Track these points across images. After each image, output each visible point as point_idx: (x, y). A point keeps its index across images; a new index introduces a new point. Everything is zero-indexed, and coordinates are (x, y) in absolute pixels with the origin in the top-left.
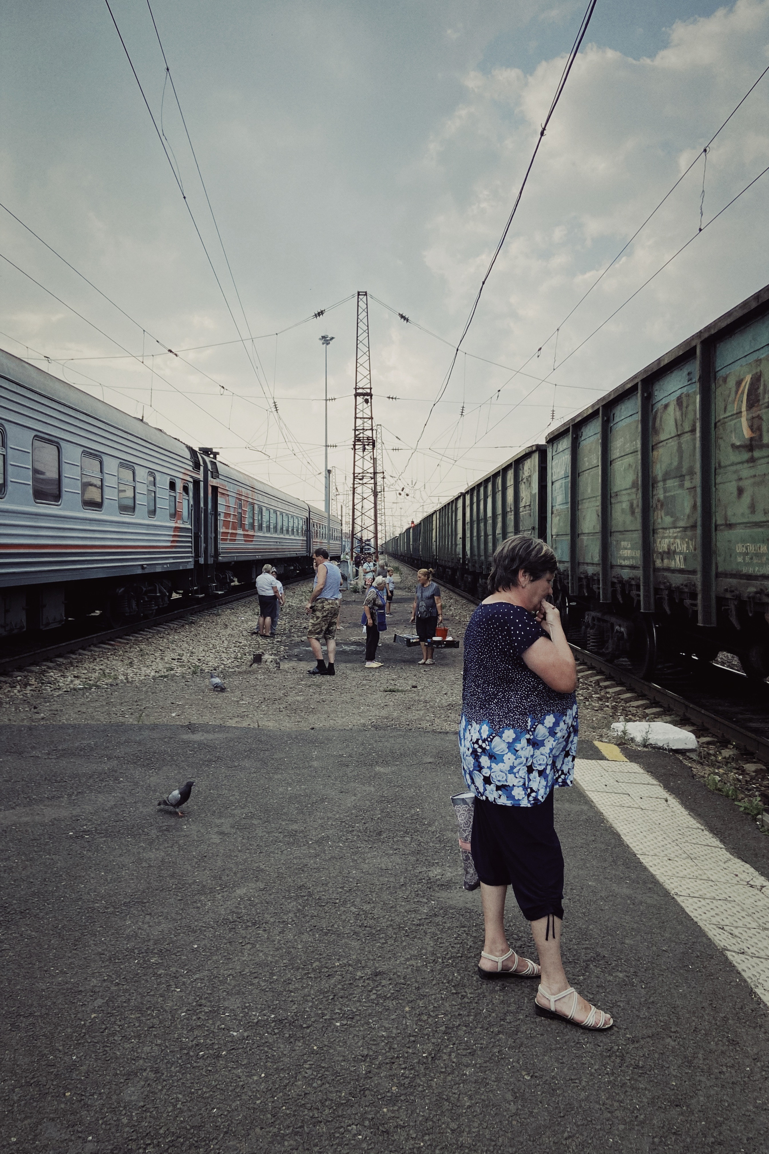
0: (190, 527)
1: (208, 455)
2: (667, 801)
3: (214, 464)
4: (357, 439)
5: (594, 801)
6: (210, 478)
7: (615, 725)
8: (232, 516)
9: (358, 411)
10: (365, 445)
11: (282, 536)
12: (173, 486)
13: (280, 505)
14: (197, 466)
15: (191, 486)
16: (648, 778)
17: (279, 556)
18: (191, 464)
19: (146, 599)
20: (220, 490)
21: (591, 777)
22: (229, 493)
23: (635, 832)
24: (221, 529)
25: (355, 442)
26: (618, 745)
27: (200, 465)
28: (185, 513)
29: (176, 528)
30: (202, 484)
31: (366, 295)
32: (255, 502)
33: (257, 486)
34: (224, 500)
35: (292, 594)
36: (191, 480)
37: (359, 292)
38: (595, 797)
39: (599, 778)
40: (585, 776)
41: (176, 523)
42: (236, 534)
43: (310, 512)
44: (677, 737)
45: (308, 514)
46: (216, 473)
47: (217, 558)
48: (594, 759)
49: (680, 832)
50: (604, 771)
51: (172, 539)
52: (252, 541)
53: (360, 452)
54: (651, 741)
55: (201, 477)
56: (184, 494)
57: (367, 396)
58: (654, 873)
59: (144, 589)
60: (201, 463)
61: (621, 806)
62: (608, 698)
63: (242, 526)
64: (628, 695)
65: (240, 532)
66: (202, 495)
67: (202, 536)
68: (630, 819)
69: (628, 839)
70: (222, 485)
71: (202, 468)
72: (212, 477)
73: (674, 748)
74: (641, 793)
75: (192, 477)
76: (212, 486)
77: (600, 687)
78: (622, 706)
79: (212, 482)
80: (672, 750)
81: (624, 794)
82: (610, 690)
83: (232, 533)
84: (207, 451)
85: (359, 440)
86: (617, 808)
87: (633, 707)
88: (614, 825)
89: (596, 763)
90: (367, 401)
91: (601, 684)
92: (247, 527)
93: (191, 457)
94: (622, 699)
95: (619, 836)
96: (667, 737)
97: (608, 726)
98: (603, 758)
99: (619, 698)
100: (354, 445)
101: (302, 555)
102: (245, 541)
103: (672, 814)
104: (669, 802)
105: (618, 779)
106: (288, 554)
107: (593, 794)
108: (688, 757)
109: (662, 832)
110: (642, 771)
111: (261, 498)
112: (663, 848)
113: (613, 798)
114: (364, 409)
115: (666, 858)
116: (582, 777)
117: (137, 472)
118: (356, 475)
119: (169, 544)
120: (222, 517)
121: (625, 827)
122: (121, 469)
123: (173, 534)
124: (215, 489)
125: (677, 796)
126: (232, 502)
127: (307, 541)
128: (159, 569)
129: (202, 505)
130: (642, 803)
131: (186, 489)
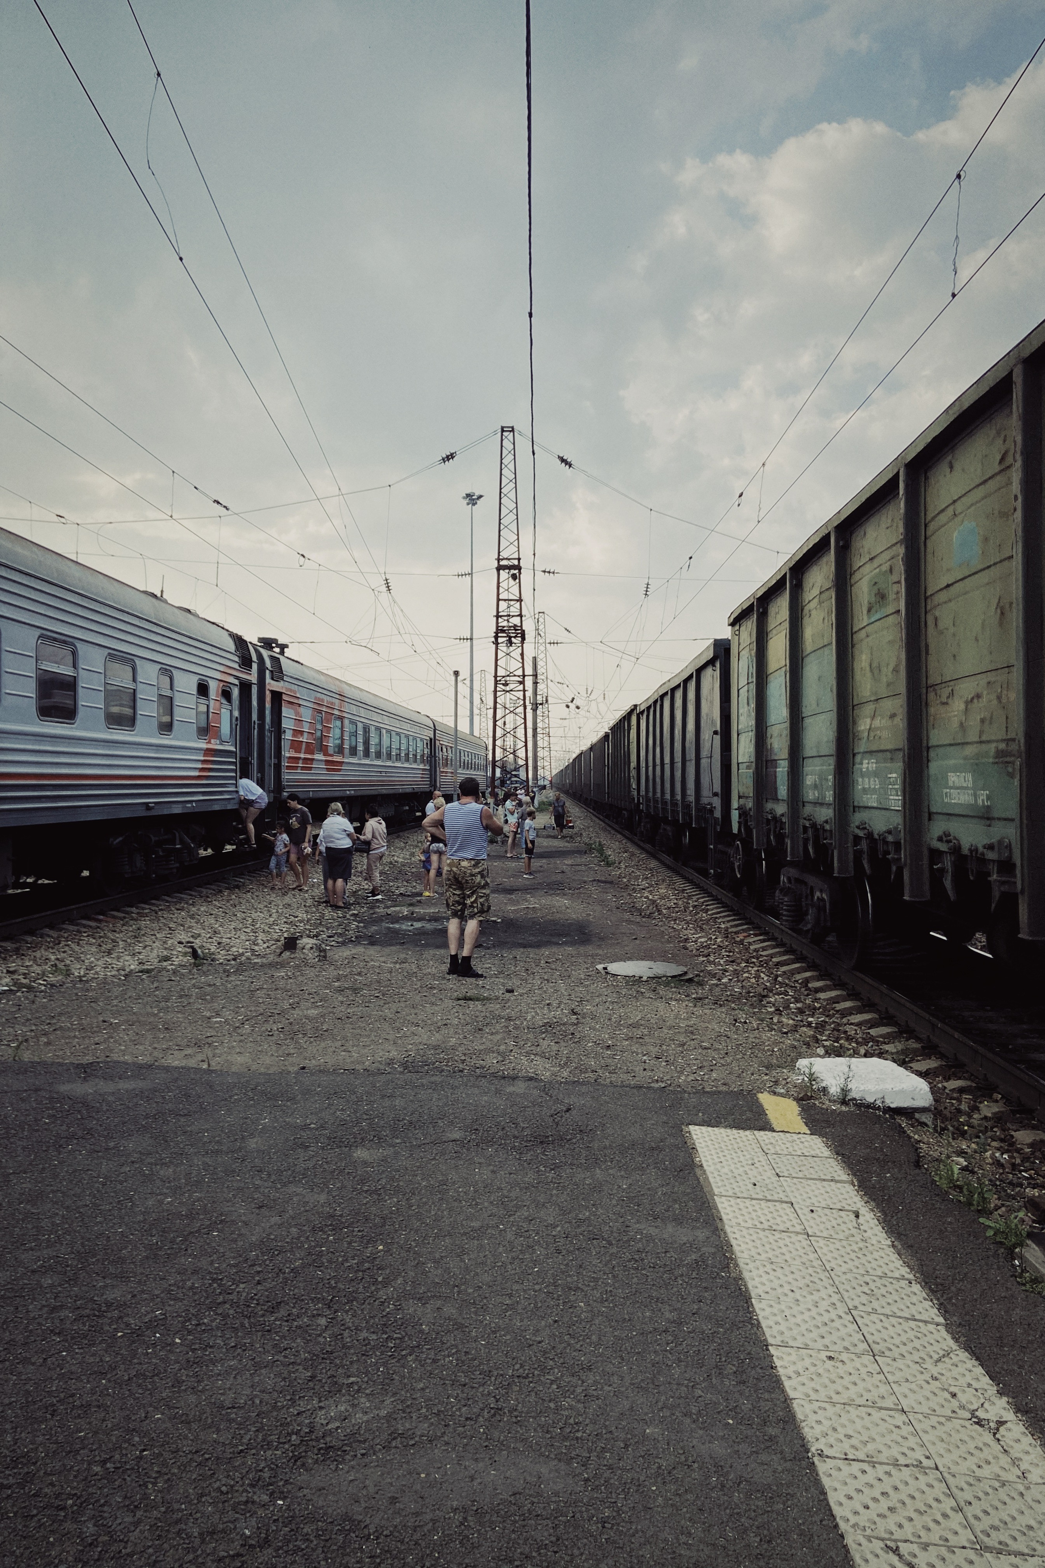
0: (233, 749)
1: (271, 649)
2: (857, 1216)
3: (275, 661)
4: (499, 630)
5: (724, 1217)
6: (268, 680)
7: (802, 1063)
8: (305, 735)
9: (501, 590)
10: (510, 637)
11: (389, 763)
12: (203, 689)
13: (386, 720)
14: (246, 662)
15: (236, 692)
16: (836, 1169)
17: (384, 792)
18: (237, 659)
19: (161, 853)
20: (284, 697)
21: (733, 1166)
22: (301, 702)
23: (780, 1290)
24: (287, 753)
25: (497, 633)
26: (798, 1100)
27: (251, 661)
28: (225, 728)
29: (208, 750)
30: (255, 690)
31: (513, 430)
32: (345, 715)
33: (348, 692)
34: (292, 711)
35: (402, 845)
36: (236, 682)
37: (502, 428)
38: (729, 1210)
39: (747, 1168)
40: (724, 1163)
41: (209, 742)
42: (313, 759)
43: (435, 730)
44: (898, 1087)
45: (432, 733)
46: (278, 673)
47: (280, 794)
48: (750, 1129)
49: (866, 1290)
50: (761, 1153)
51: (200, 766)
52: (339, 770)
53: (503, 648)
54: (853, 1095)
55: (253, 677)
56: (224, 701)
57: (515, 569)
58: (791, 1394)
59: (153, 839)
60: (254, 658)
61: (771, 1229)
62: (815, 1009)
63: (324, 749)
64: (848, 1004)
65: (319, 756)
66: (255, 703)
67: (255, 762)
68: (780, 1260)
69: (763, 1310)
70: (291, 690)
71: (255, 666)
72: (272, 679)
73: (893, 1106)
74: (814, 1200)
75: (237, 678)
76: (272, 692)
77: (809, 989)
78: (834, 1022)
79: (271, 685)
80: (888, 1110)
81: (782, 1202)
82: (822, 995)
83: (305, 759)
84: (268, 643)
85: (503, 631)
86: (762, 1234)
87: (852, 1024)
88: (746, 1275)
89: (751, 1137)
90: (514, 577)
91: (810, 985)
92: (331, 751)
93: (237, 649)
94: (837, 1011)
95: (748, 1299)
96: (881, 1087)
97: (792, 1065)
98: (766, 1127)
99: (833, 1009)
100: (496, 637)
101: (422, 790)
102: (328, 769)
103: (861, 1245)
104: (861, 1220)
105: (783, 1170)
106: (400, 789)
107: (726, 1204)
108: (917, 1120)
109: (831, 1290)
110: (826, 1152)
111: (354, 709)
112: (823, 1330)
113: (760, 1213)
114: (510, 588)
115: (824, 1355)
116: (719, 1166)
117: (139, 670)
118: (498, 679)
119: (197, 773)
120: (288, 736)
121: (765, 1277)
122: (109, 664)
123: (202, 758)
124: (277, 696)
125: (878, 1206)
126: (307, 715)
127: (430, 770)
128: (177, 810)
129: (255, 717)
130: (812, 1223)
131: (226, 694)
